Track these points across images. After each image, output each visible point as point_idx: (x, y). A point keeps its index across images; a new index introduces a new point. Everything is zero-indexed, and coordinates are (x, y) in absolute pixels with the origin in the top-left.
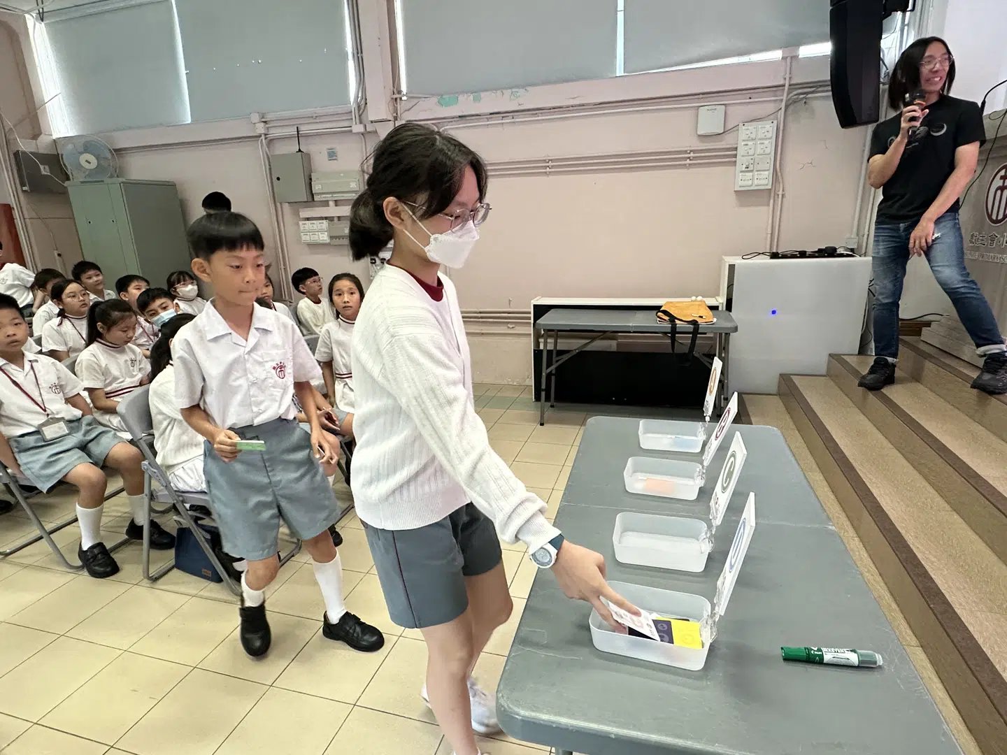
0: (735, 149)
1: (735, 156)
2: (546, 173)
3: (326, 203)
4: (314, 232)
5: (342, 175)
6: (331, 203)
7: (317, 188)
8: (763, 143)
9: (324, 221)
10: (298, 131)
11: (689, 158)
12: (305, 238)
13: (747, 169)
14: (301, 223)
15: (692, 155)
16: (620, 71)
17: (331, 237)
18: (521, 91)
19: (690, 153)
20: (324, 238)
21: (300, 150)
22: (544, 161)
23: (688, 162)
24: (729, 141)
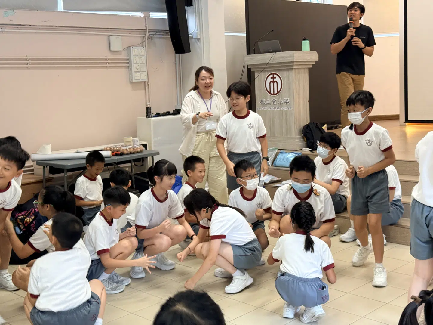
0: (128, 60)
1: (128, 63)
2: (27, 67)
8: (142, 58)
11: (108, 63)
13: (137, 71)
15: (109, 61)
16: (60, 7)
18: (10, 12)
19: (108, 60)
22: (26, 60)
23: (108, 65)
24: (124, 55)
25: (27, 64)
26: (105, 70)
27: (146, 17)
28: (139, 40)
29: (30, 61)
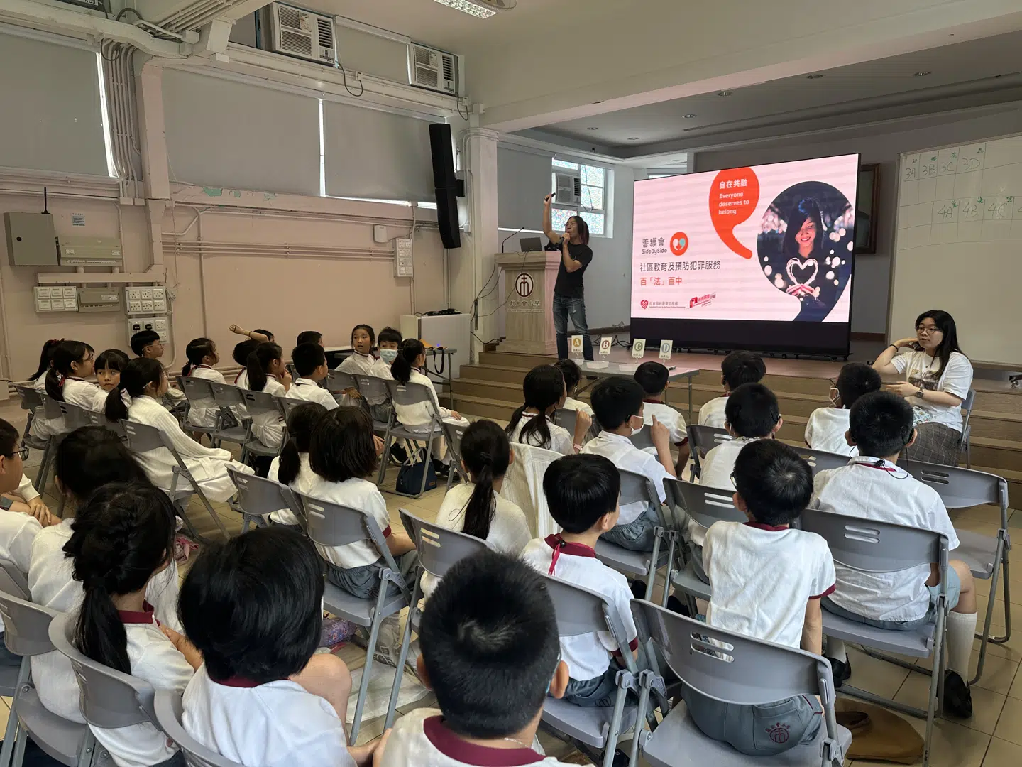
0: (393, 252)
1: (393, 256)
2: (287, 256)
3: (75, 269)
4: (58, 299)
5: (100, 242)
6: (82, 269)
7: (67, 252)
8: (407, 250)
9: (73, 288)
10: (45, 192)
11: (371, 255)
12: (44, 305)
13: (402, 265)
14: (39, 289)
15: (373, 253)
16: (323, 193)
17: (80, 303)
18: (271, 195)
19: (371, 252)
20: (73, 304)
21: (46, 212)
22: (286, 248)
23: (371, 257)
24: (389, 247)
25: (287, 252)
26: (368, 262)
27: (415, 206)
28: (405, 232)
29: (290, 250)
